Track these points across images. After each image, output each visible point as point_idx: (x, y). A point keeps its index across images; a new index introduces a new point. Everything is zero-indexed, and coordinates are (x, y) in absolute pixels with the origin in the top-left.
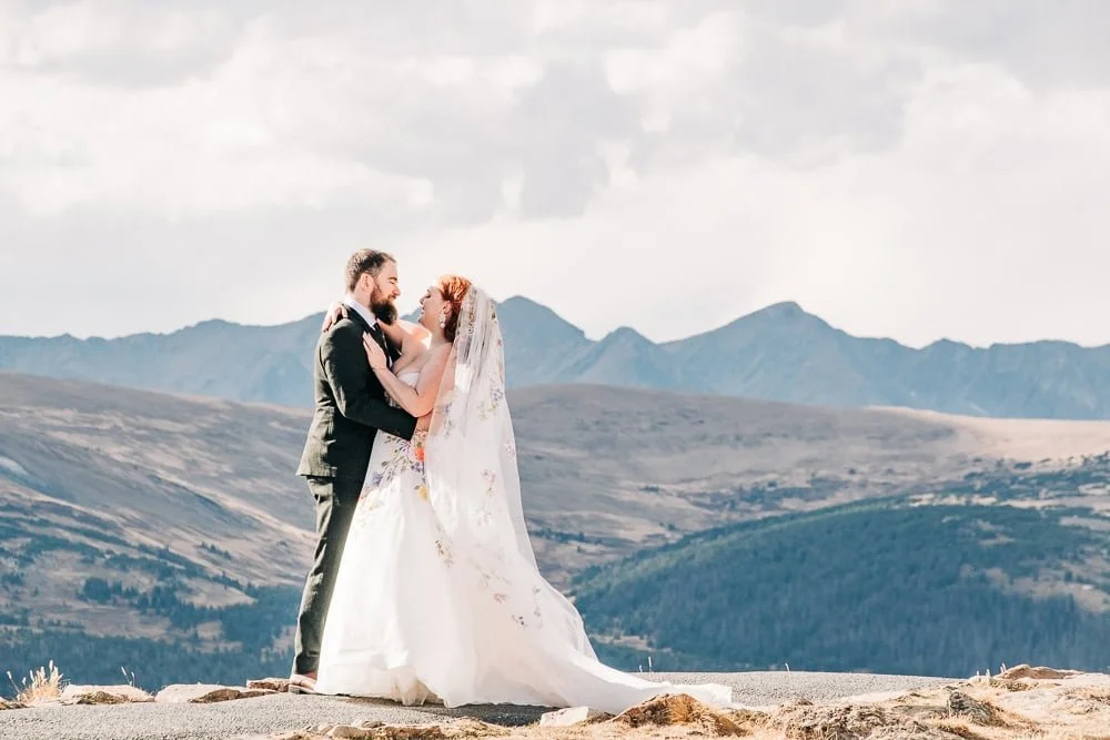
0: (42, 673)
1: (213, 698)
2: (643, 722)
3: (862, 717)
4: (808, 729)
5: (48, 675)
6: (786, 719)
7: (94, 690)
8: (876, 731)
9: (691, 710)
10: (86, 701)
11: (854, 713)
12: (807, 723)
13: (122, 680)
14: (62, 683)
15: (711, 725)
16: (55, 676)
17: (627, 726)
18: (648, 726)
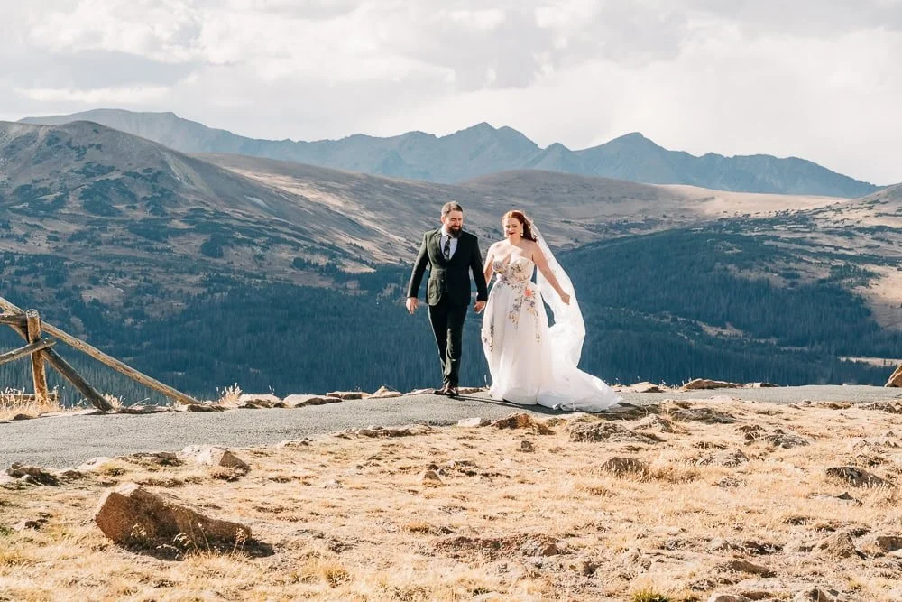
0: (231, 389)
1: (311, 402)
2: (506, 427)
3: (606, 428)
4: (581, 434)
5: (234, 390)
6: (571, 428)
7: (254, 397)
8: (612, 436)
9: (528, 421)
10: (250, 405)
11: (602, 426)
12: (580, 431)
13: (268, 392)
14: (240, 394)
15: (536, 428)
16: (238, 390)
17: (497, 429)
18: (507, 429)
